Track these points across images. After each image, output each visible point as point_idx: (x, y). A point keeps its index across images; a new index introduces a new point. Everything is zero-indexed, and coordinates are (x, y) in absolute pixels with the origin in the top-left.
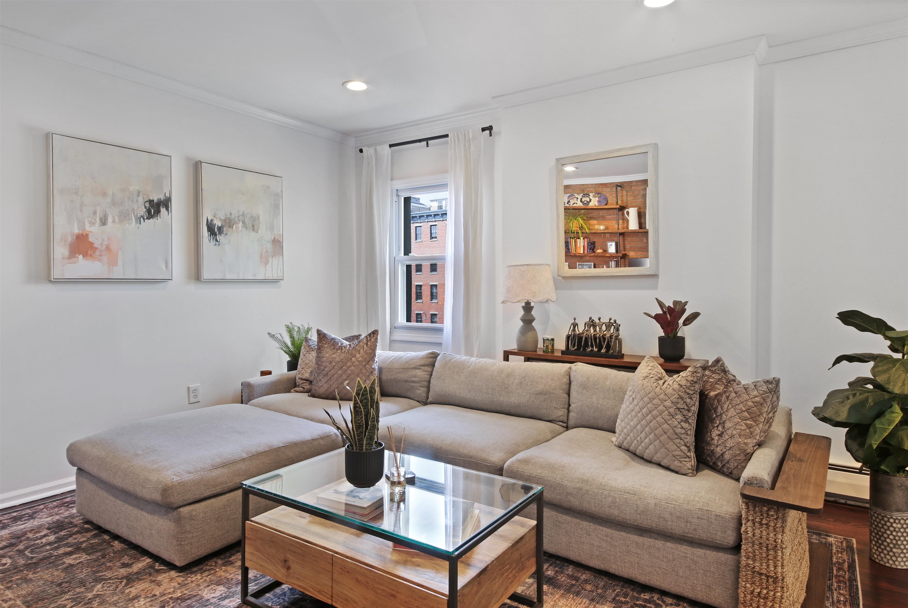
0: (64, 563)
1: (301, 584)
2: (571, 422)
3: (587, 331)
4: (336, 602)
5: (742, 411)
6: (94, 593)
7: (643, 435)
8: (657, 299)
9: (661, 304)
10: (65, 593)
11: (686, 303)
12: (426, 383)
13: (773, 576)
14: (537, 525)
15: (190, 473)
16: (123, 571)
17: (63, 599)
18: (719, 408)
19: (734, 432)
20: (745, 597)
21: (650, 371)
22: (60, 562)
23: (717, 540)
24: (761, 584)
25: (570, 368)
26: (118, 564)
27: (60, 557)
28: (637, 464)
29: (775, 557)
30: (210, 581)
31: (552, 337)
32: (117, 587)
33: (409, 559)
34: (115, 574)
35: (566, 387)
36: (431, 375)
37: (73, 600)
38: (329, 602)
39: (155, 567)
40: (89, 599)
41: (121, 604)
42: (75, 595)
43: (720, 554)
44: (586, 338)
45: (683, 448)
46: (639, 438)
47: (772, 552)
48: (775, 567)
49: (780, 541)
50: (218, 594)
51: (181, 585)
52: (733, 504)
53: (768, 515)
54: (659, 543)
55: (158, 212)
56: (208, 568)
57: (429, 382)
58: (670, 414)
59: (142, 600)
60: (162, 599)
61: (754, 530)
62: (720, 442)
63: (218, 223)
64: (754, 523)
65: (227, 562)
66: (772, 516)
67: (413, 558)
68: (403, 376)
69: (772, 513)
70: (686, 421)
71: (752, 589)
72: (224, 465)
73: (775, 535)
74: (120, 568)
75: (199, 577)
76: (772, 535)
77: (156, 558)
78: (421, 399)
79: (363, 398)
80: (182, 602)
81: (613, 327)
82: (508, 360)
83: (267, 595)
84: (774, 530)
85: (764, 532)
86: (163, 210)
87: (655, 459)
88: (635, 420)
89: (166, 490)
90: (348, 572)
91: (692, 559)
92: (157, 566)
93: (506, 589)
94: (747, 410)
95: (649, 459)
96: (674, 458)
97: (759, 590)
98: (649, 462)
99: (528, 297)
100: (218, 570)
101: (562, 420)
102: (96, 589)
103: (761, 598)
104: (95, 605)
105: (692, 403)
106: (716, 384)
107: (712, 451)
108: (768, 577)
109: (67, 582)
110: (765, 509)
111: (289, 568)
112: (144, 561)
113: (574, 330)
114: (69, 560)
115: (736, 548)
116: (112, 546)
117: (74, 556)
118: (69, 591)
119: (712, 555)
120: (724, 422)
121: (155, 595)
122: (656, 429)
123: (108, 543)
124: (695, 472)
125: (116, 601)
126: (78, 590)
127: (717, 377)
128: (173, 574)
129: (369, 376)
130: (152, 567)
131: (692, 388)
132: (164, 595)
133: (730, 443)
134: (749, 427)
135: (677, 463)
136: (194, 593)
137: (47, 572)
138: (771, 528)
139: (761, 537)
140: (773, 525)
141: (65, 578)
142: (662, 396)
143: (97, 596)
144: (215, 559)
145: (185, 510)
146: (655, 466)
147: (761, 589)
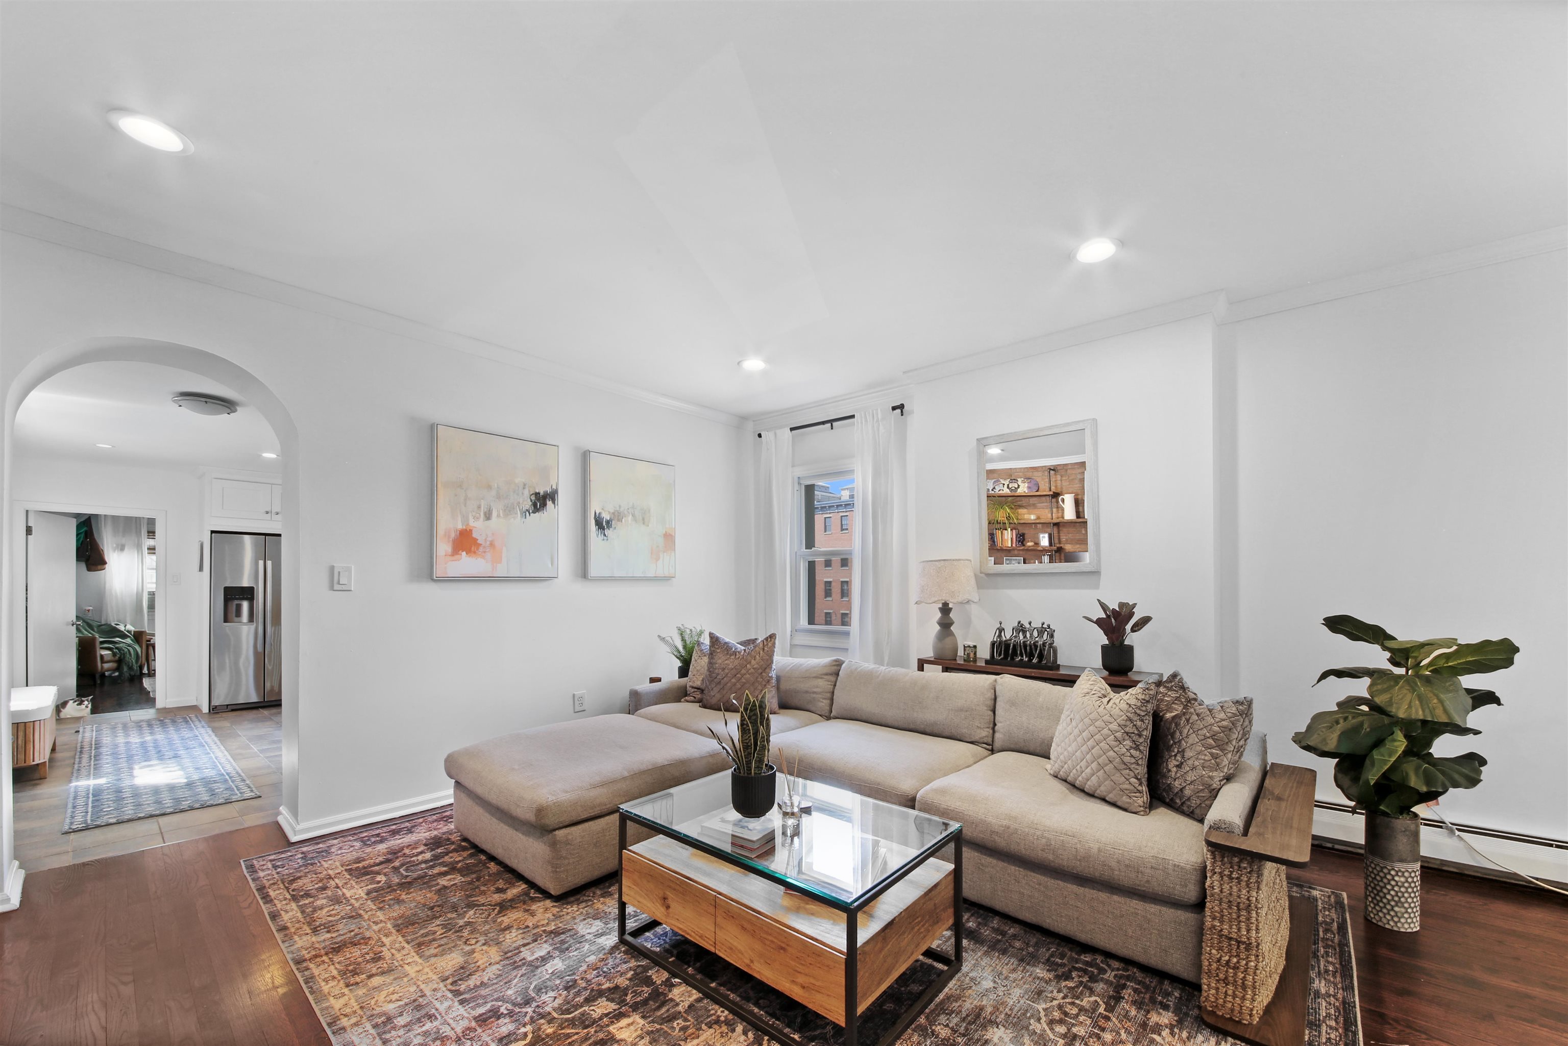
0: (438, 884)
1: (681, 926)
2: (997, 745)
3: (1015, 637)
4: (719, 950)
5: (1206, 738)
6: (466, 920)
7: (1083, 764)
8: (1099, 600)
9: (1104, 607)
10: (436, 918)
11: (1134, 605)
12: (829, 695)
13: (1245, 942)
14: (955, 870)
15: (567, 792)
16: (497, 897)
17: (434, 925)
18: (1178, 734)
19: (1197, 763)
20: (1210, 965)
21: (1092, 687)
22: (435, 883)
23: (1175, 895)
24: (1230, 951)
25: (996, 681)
26: (492, 888)
27: (434, 877)
28: (1077, 799)
29: (1248, 919)
30: (587, 914)
31: (975, 644)
32: (489, 915)
33: (802, 905)
34: (488, 900)
35: (991, 703)
36: (835, 685)
37: (444, 926)
38: (712, 949)
39: (530, 893)
40: (461, 926)
41: (492, 934)
42: (446, 921)
43: (1179, 912)
44: (1014, 646)
45: (1133, 780)
46: (1078, 767)
47: (1244, 913)
48: (1248, 931)
49: (1254, 899)
50: (594, 929)
51: (557, 917)
52: (1196, 852)
53: (1239, 867)
54: (1103, 896)
55: (544, 505)
56: (585, 898)
57: (833, 693)
58: (1116, 739)
59: (514, 931)
60: (535, 931)
61: (1221, 885)
62: (1178, 775)
63: (606, 516)
64: (1222, 877)
65: (606, 893)
66: (1245, 868)
67: (807, 904)
68: (803, 686)
69: (1245, 865)
70: (1137, 748)
71: (1218, 956)
72: (603, 784)
73: (1248, 892)
74: (494, 893)
75: (576, 909)
76: (1244, 892)
77: (532, 885)
78: (823, 713)
79: (752, 714)
80: (555, 937)
81: (1046, 632)
82: (923, 670)
83: (647, 934)
84: (1248, 885)
85: (1235, 887)
86: (549, 503)
87: (1098, 792)
88: (1074, 745)
89: (540, 811)
90: (733, 917)
91: (1143, 916)
92: (532, 893)
93: (917, 945)
94: (1212, 737)
95: (1091, 792)
96: (1122, 793)
97: (1227, 958)
98: (1091, 795)
99: (945, 597)
100: (595, 901)
101: (986, 741)
102: (467, 916)
103: (1230, 968)
104: (466, 934)
105: (1144, 726)
106: (1173, 703)
107: (1169, 785)
108: (1239, 942)
109: (439, 906)
110: (1236, 860)
111: (668, 907)
112: (519, 886)
113: (1000, 636)
114: (443, 881)
115: (1199, 906)
116: (489, 868)
117: (449, 877)
118: (440, 916)
119: (1169, 913)
120: (1183, 751)
121: (527, 927)
122: (1100, 757)
123: (484, 864)
124: (1148, 810)
125: (487, 930)
126: (449, 915)
127: (1173, 694)
128: (548, 903)
129: (765, 685)
130: (527, 894)
131: (1144, 708)
132: (537, 927)
133: (1191, 777)
134: (1214, 756)
135: (1125, 799)
136: (568, 927)
137: (420, 893)
138: (1243, 884)
139: (1231, 894)
140: (1246, 879)
141: (437, 901)
142: (1107, 718)
143: (468, 923)
144: (593, 889)
145: (560, 833)
146: (1098, 801)
147: (1230, 957)
